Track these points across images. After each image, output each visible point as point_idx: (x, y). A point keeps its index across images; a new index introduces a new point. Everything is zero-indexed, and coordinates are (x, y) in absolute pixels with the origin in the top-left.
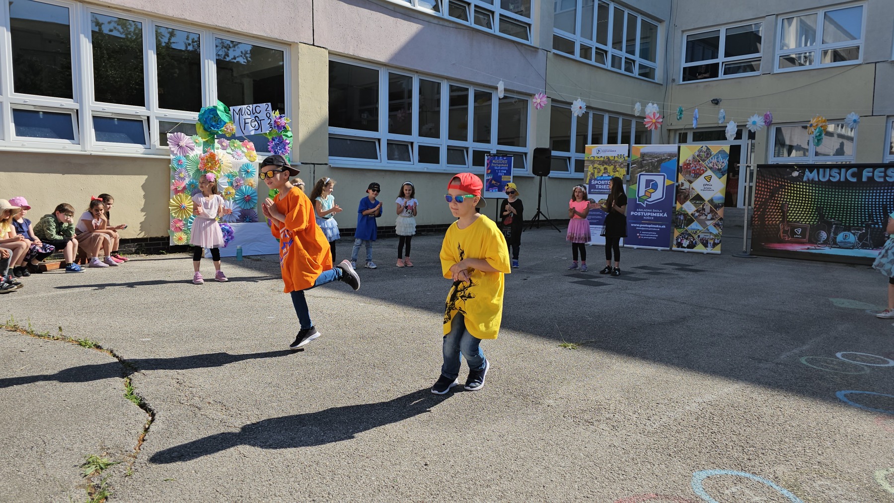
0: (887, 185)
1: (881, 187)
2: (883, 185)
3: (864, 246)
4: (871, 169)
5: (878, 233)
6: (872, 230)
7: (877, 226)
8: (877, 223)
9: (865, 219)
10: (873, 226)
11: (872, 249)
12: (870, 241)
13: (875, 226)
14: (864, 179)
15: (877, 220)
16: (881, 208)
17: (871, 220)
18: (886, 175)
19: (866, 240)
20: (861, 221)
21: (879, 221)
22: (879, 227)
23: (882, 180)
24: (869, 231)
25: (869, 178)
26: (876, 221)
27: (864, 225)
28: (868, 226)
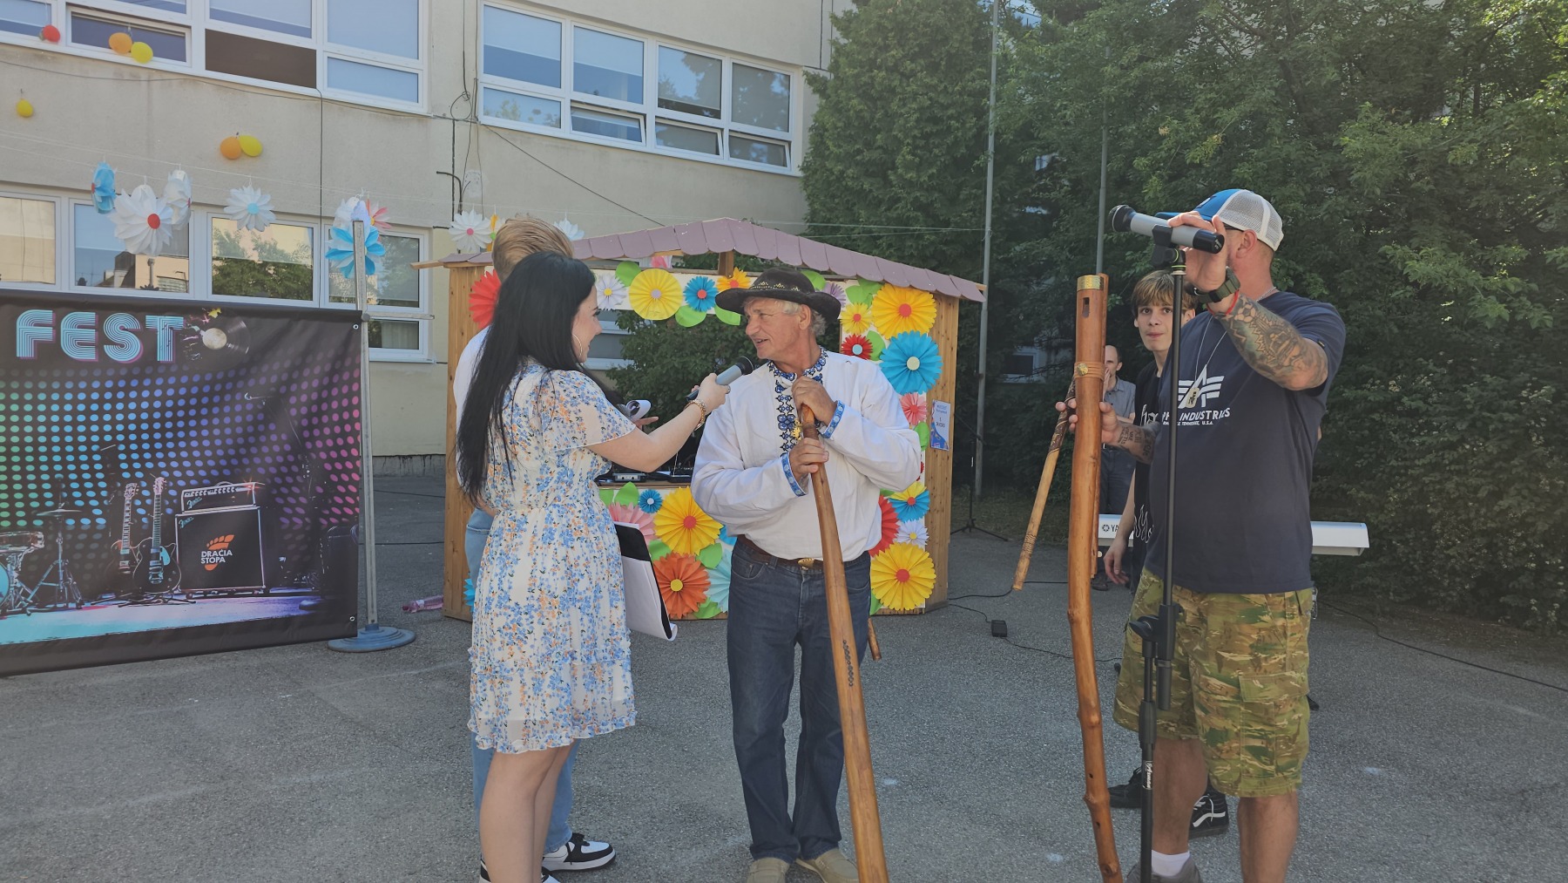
0: (110, 373)
1: (89, 380)
2: (97, 373)
3: (46, 601)
4: (47, 315)
5: (94, 546)
6: (69, 536)
7: (86, 521)
8: (87, 511)
9: (41, 500)
10: (71, 522)
11: (79, 608)
12: (65, 579)
13: (78, 524)
14: (24, 350)
15: (85, 498)
16: (97, 457)
17: (64, 500)
18: (102, 340)
19: (54, 577)
20: (27, 509)
21: (94, 503)
22: (94, 524)
23: (89, 355)
24: (59, 541)
25: (40, 346)
26: (80, 503)
27: (38, 523)
28: (53, 526)
